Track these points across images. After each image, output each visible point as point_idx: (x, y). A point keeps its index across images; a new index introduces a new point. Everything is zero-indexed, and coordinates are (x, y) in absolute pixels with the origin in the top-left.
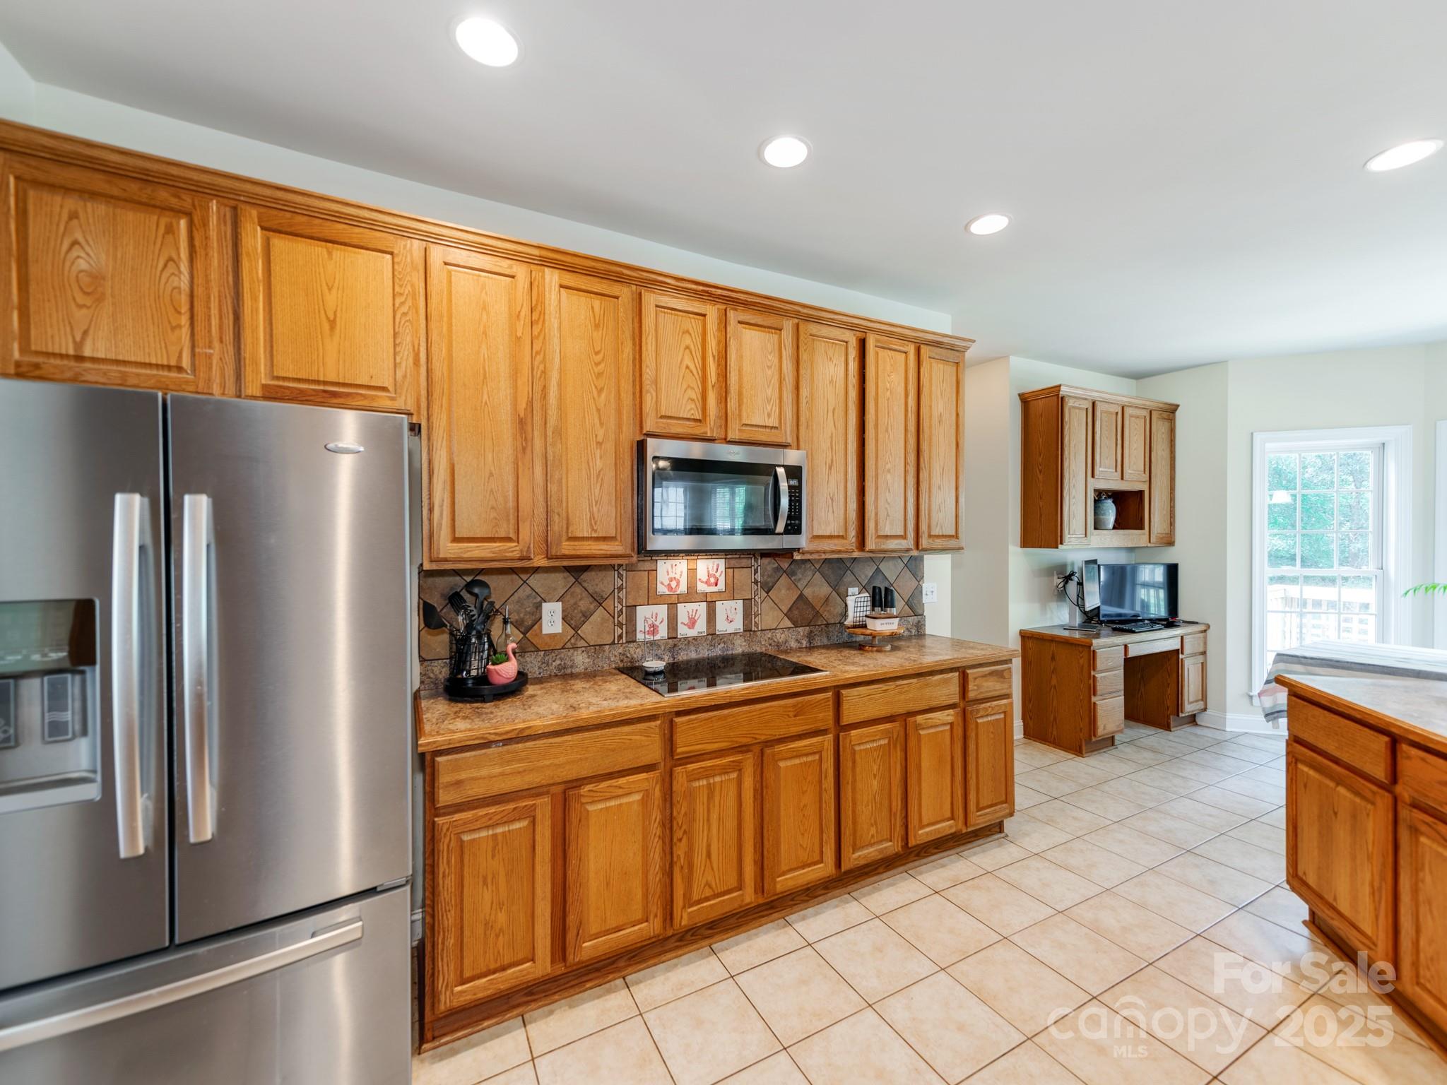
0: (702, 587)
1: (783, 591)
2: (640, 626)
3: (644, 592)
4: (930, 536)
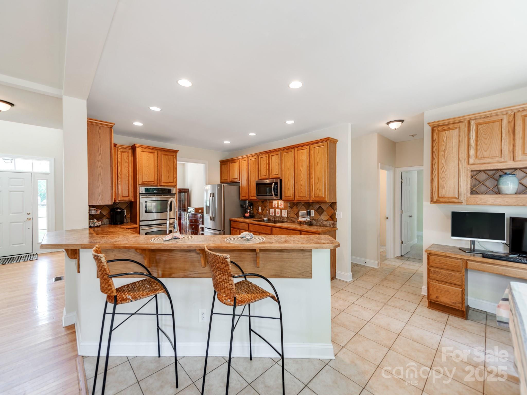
0: (280, 207)
1: (295, 209)
2: (271, 213)
3: (271, 206)
4: (315, 197)
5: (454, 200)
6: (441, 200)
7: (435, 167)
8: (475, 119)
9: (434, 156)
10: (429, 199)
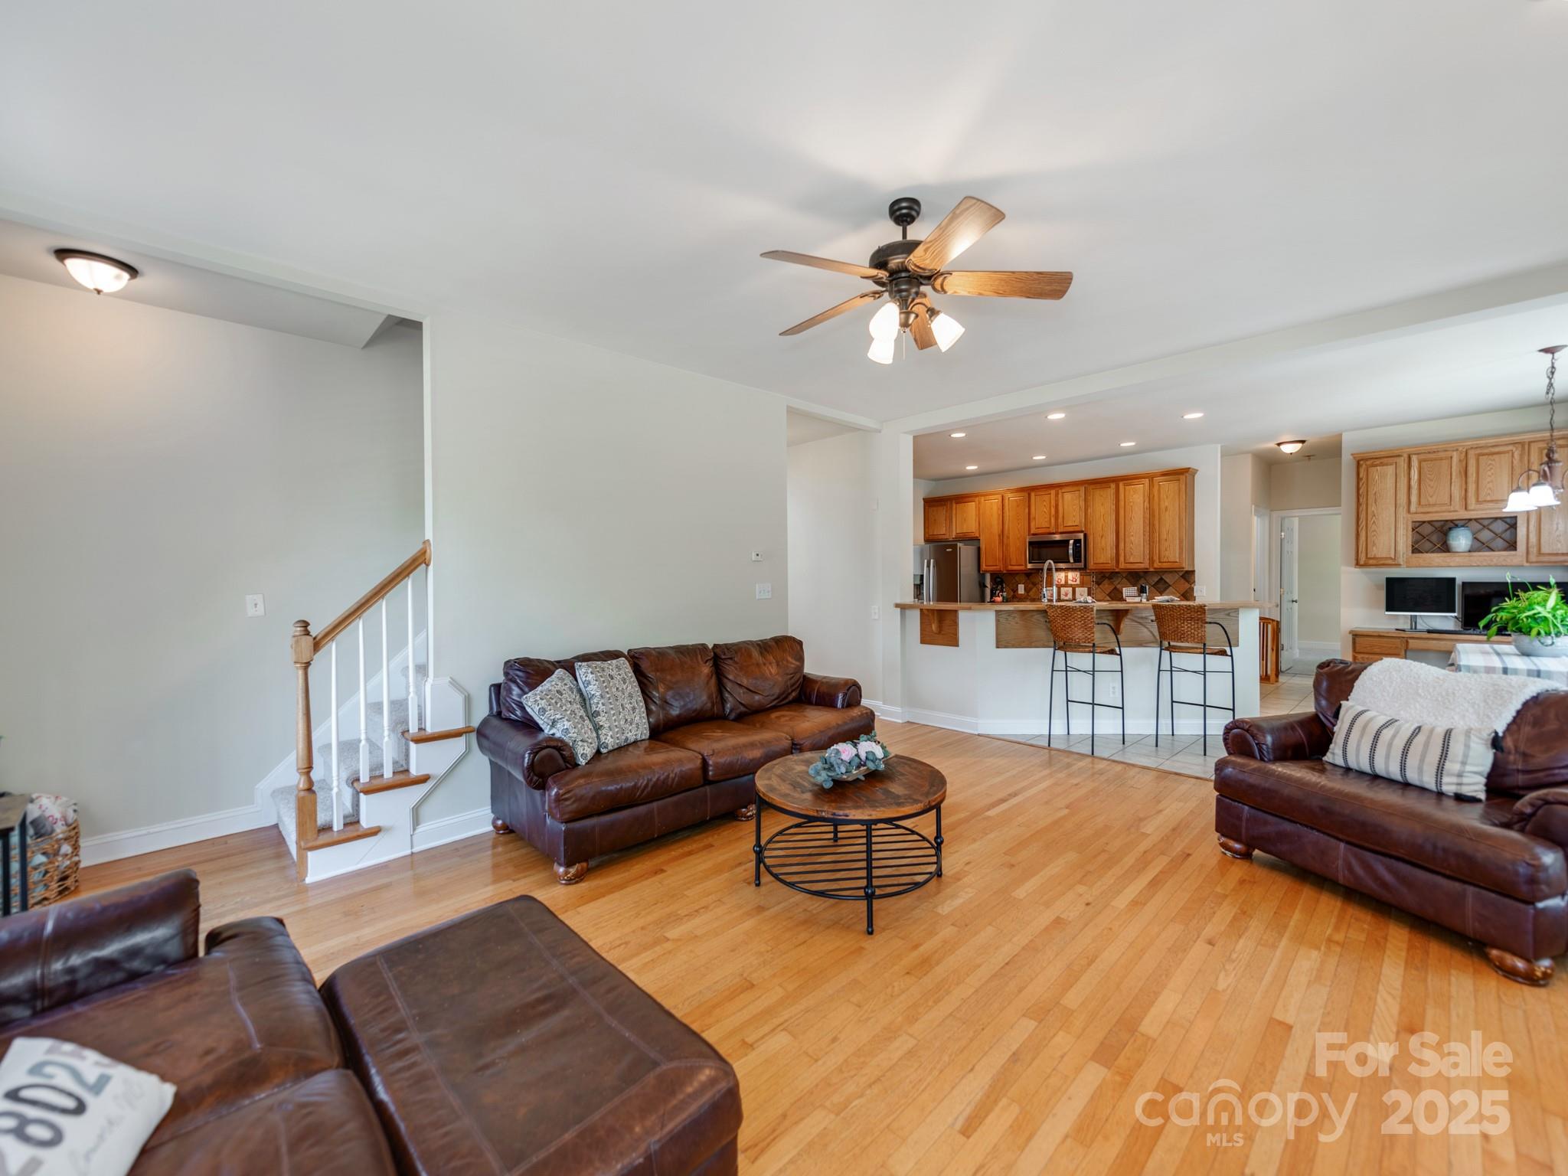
0: (1070, 582)
1: (1106, 586)
3: (1048, 583)
4: (1160, 562)
5: (1390, 562)
6: (1371, 562)
7: (1363, 516)
8: (1418, 454)
9: (1361, 500)
10: (1354, 562)
